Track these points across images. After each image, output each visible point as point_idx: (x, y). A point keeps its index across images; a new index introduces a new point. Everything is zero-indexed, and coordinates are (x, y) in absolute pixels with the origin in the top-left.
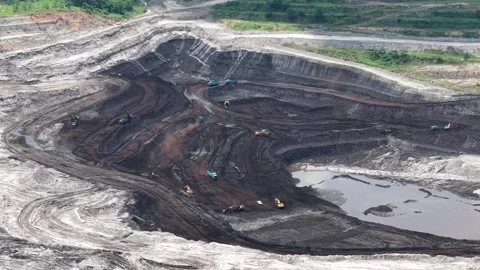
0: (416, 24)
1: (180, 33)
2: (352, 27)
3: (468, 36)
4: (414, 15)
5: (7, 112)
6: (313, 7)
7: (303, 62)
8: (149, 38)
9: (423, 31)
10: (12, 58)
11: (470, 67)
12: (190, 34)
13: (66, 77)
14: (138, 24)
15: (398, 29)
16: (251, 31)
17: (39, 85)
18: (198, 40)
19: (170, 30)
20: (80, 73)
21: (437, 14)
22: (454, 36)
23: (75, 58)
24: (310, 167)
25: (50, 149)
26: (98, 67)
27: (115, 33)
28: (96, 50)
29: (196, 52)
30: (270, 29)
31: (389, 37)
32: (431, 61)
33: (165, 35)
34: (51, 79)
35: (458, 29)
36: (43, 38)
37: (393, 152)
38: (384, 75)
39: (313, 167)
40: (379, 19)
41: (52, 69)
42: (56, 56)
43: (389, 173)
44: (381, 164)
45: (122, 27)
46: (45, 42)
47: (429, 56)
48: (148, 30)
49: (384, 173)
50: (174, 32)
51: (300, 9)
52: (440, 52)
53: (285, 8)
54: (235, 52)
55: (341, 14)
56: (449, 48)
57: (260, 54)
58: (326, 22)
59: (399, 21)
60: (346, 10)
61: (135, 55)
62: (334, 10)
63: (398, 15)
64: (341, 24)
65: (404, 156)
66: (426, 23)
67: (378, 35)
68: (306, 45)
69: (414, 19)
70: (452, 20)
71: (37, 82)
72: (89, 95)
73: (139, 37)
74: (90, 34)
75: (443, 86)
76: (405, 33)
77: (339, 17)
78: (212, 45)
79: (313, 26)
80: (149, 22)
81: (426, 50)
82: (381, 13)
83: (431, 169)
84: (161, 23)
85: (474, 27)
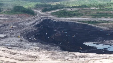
0: (94, 16)
1: (46, 18)
2: (82, 16)
3: (106, 18)
4: (93, 14)
5: (21, 34)
6: (72, 13)
7: (75, 23)
8: (40, 19)
9: (96, 17)
10: (17, 23)
11: (109, 23)
12: (48, 18)
13: (29, 27)
14: (37, 16)
15: (91, 17)
16: (62, 18)
17: (25, 28)
18: (51, 20)
19: (44, 18)
20: (31, 26)
21: (98, 14)
22: (103, 18)
23: (29, 23)
24: (86, 42)
25: (36, 40)
26: (34, 25)
27: (34, 18)
28: (32, 22)
29: (51, 22)
30: (65, 17)
31: (90, 18)
32: (101, 23)
33: (43, 19)
34: (26, 27)
35: (103, 16)
36: (22, 19)
37: (100, 40)
38: (93, 25)
39: (87, 42)
40: (87, 15)
41: (25, 26)
42: (25, 23)
43: (102, 43)
44: (99, 41)
45: (35, 17)
46: (22, 20)
47: (100, 22)
48: (40, 18)
49: (101, 43)
50: (45, 18)
51: (70, 13)
52: (102, 21)
53: (67, 13)
54: (60, 22)
55: (78, 14)
56: (103, 20)
57: (66, 22)
58: (76, 16)
59: (91, 15)
60: (79, 13)
61: (39, 23)
62: (77, 13)
63: (90, 14)
64: (79, 16)
65: (103, 40)
66: (96, 15)
67: (88, 18)
68: (74, 20)
69: (94, 15)
70: (101, 15)
71: (24, 28)
72: (35, 30)
73: (39, 19)
74: (30, 18)
75: (105, 27)
76: (93, 17)
77: (79, 15)
78: (54, 20)
79: (74, 16)
80: (39, 16)
81: (99, 21)
82: (87, 14)
83: (110, 42)
84: (42, 16)
85: (106, 16)
